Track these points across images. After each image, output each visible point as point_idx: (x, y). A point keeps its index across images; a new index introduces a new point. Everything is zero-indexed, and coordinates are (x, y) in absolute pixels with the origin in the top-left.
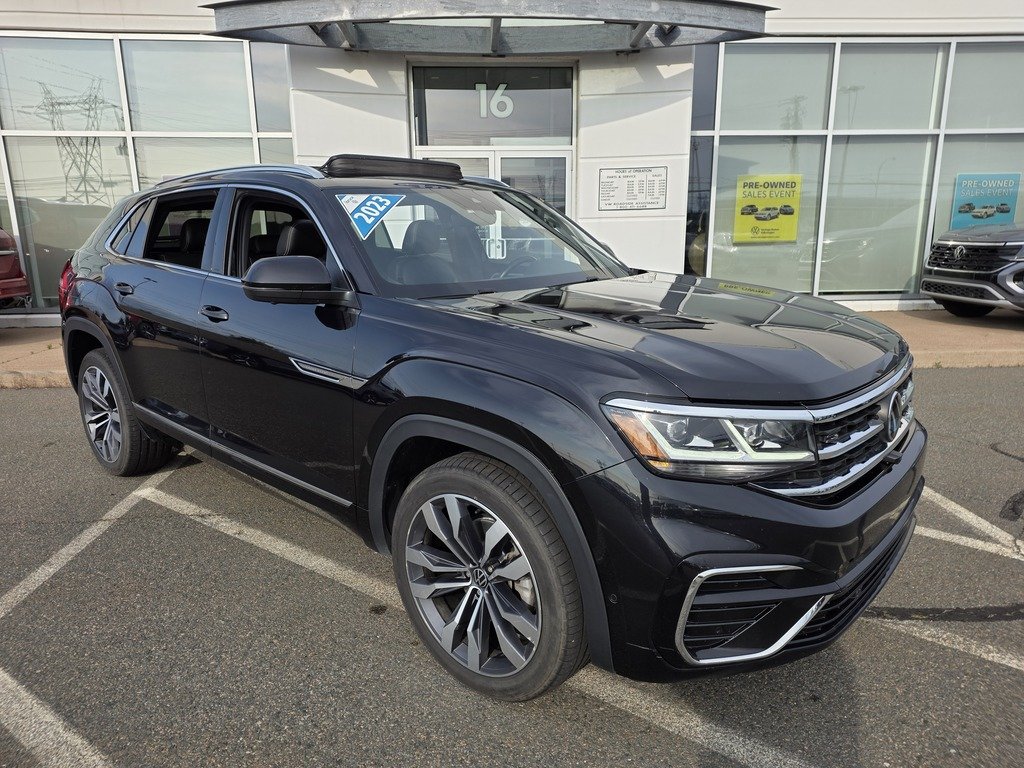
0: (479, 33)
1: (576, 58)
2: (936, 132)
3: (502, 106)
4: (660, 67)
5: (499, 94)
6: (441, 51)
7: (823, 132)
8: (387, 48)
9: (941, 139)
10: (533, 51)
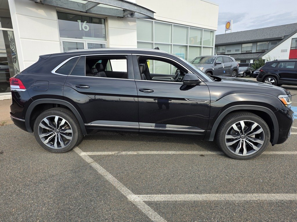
0: (82, 5)
1: (106, 17)
2: (171, 44)
3: (86, 28)
4: (128, 22)
5: (85, 24)
6: (71, 8)
7: (152, 42)
8: (53, 5)
9: (172, 45)
10: (97, 13)
